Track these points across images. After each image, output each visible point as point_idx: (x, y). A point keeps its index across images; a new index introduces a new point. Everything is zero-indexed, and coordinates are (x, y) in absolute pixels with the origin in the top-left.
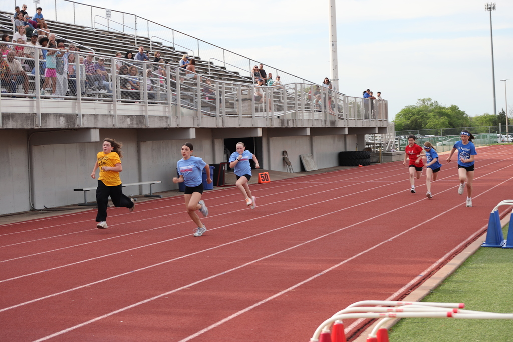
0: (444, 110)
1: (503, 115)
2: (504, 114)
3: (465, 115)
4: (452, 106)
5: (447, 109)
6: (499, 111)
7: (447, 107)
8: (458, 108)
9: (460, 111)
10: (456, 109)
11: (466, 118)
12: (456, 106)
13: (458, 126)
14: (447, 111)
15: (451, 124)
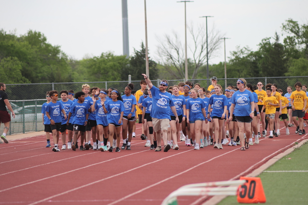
0: (11, 42)
1: (141, 57)
2: (144, 56)
3: (60, 56)
4: (30, 32)
5: (19, 40)
6: (134, 49)
7: (19, 36)
8: (45, 39)
9: (49, 45)
10: (40, 42)
11: (63, 62)
12: (39, 35)
13: (43, 79)
14: (17, 44)
15: (26, 74)
